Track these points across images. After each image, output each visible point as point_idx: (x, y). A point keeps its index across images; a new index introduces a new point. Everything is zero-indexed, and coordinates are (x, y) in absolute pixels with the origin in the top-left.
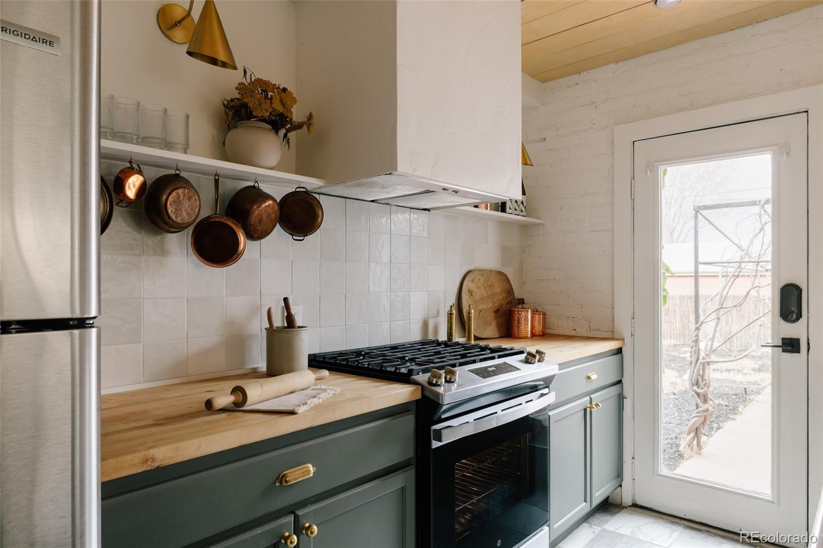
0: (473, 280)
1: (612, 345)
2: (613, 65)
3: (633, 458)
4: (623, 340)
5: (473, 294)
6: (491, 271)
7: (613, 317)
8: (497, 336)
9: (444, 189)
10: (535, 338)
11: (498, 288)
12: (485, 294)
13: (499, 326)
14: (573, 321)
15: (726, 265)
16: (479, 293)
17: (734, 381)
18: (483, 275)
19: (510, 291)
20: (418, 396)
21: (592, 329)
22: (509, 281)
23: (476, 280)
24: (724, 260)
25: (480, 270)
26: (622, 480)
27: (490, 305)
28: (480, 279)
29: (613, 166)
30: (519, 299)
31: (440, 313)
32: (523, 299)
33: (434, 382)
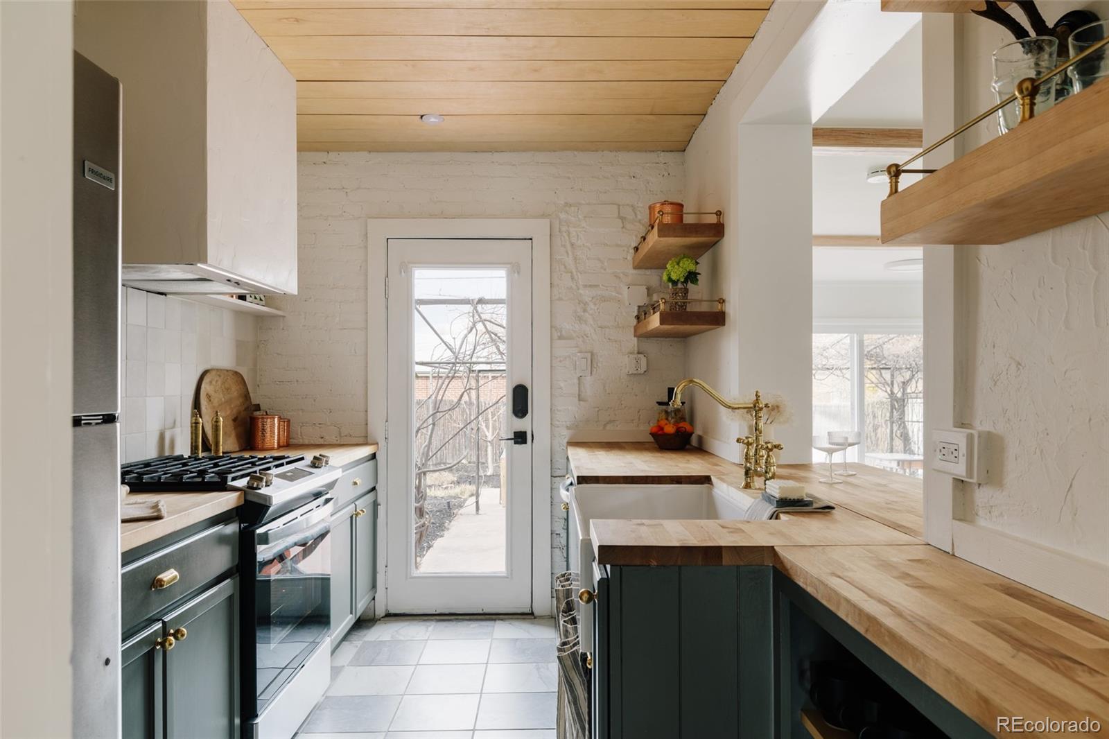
0: (211, 382)
1: (366, 451)
2: (365, 154)
3: (386, 567)
4: (377, 444)
5: (212, 400)
6: (227, 371)
7: (367, 420)
8: (238, 449)
9: (229, 280)
10: (281, 449)
11: (235, 391)
12: (223, 399)
13: (239, 437)
14: (320, 428)
15: (437, 365)
16: (218, 398)
17: (436, 497)
18: (220, 376)
19: (246, 396)
20: (242, 502)
21: (342, 435)
22: (245, 383)
23: (214, 382)
24: (433, 361)
25: (218, 370)
26: (376, 592)
27: (228, 412)
28: (217, 381)
29: (366, 261)
30: (254, 405)
31: (177, 422)
32: (259, 405)
33: (255, 486)
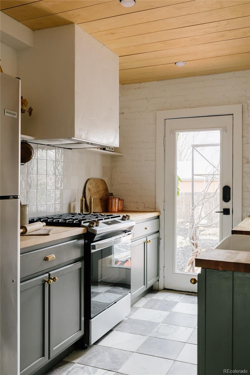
0: (90, 184)
1: (155, 214)
2: (156, 82)
3: (164, 267)
4: (160, 212)
5: (91, 191)
6: (98, 179)
7: (156, 201)
8: (101, 212)
9: (88, 143)
10: (119, 212)
11: (101, 188)
12: (96, 191)
13: (102, 207)
14: (137, 204)
15: (207, 176)
16: (93, 190)
17: (212, 240)
18: (94, 181)
19: (106, 189)
20: (86, 232)
21: (146, 207)
22: (106, 184)
23: (92, 184)
24: (206, 174)
25: (93, 179)
26: (159, 278)
27: (98, 196)
28: (93, 183)
29: (156, 130)
30: (110, 193)
31: (76, 200)
32: (112, 193)
33: (91, 226)
